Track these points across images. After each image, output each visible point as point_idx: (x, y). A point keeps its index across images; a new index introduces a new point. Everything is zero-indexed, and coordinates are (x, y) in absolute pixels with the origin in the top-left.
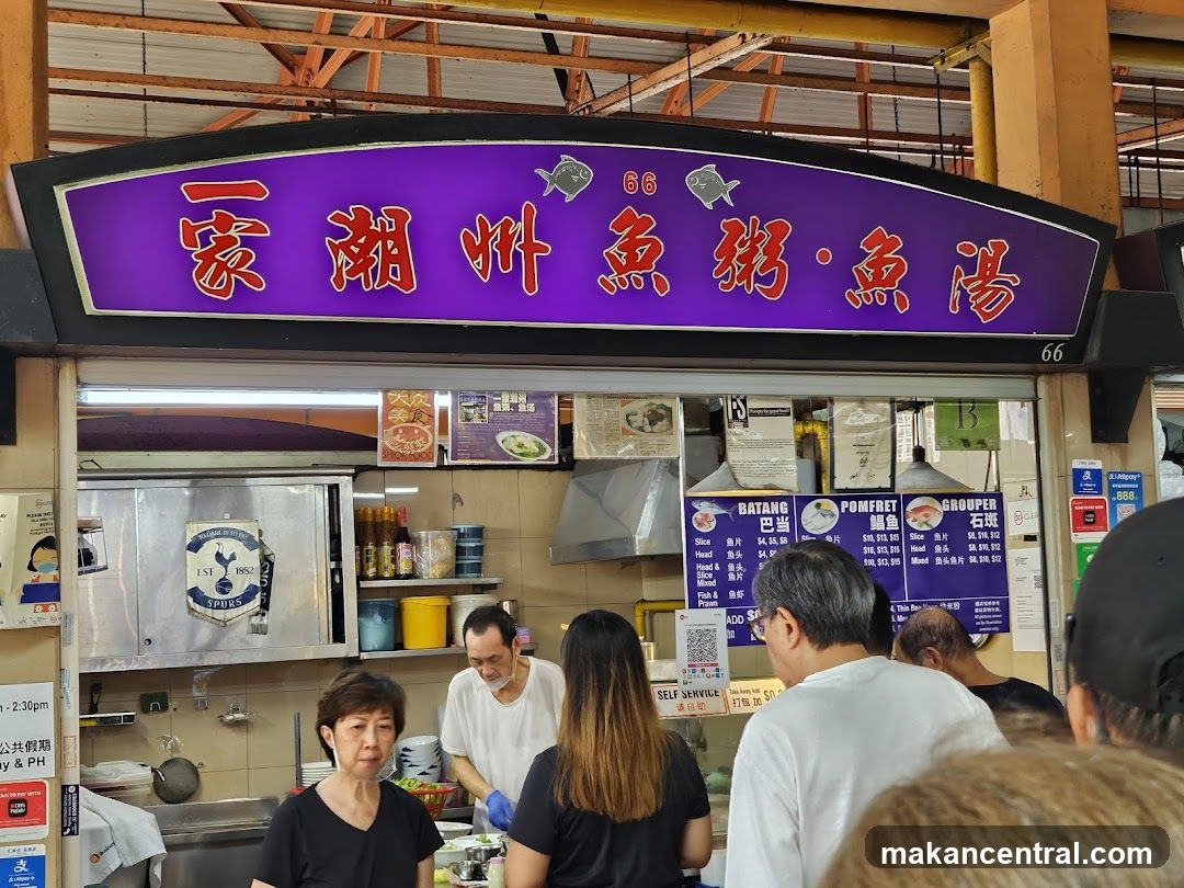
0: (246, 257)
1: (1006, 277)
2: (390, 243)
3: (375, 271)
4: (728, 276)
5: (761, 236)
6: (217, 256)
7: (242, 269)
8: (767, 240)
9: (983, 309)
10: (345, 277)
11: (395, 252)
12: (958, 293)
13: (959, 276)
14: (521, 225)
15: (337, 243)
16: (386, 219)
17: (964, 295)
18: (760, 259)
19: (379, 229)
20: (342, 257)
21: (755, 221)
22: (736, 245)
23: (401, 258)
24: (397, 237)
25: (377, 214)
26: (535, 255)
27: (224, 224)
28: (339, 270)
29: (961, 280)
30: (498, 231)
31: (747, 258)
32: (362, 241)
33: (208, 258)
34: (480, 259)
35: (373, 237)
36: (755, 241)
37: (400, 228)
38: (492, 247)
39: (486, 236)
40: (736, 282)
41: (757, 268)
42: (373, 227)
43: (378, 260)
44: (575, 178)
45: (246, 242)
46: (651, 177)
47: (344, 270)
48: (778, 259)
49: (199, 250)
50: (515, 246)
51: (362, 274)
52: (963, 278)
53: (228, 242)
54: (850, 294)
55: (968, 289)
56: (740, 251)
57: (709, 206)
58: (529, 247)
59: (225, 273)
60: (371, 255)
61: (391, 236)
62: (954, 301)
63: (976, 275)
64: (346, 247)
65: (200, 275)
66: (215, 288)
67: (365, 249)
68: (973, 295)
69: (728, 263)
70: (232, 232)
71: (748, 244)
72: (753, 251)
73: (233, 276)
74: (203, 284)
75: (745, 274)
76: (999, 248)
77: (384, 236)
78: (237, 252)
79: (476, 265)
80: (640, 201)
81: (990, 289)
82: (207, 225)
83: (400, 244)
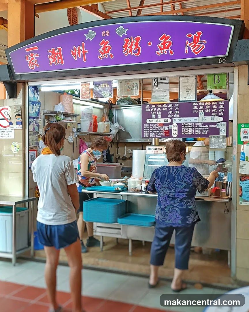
0: (36, 61)
1: (202, 41)
2: (59, 55)
3: (57, 61)
4: (126, 52)
5: (134, 41)
6: (32, 61)
7: (36, 63)
8: (135, 42)
9: (196, 51)
10: (52, 63)
11: (60, 56)
12: (187, 48)
13: (187, 43)
14: (82, 47)
15: (50, 56)
16: (57, 50)
17: (189, 48)
18: (134, 47)
19: (57, 52)
20: (51, 59)
21: (132, 38)
22: (128, 44)
23: (61, 58)
24: (60, 54)
25: (56, 49)
26: (85, 53)
27: (32, 56)
28: (51, 61)
29: (188, 44)
30: (78, 49)
31: (131, 47)
32: (54, 55)
33: (30, 62)
34: (75, 55)
35: (56, 54)
36: (132, 43)
37: (60, 51)
38: (77, 53)
39: (76, 51)
40: (128, 53)
41: (133, 49)
42: (56, 52)
43: (57, 58)
44: (92, 35)
45: (36, 58)
46: (108, 32)
47: (52, 61)
48: (138, 46)
49: (29, 61)
50: (81, 52)
51: (54, 62)
52: (189, 43)
53: (33, 59)
54: (157, 52)
55: (190, 46)
56: (129, 46)
57: (121, 36)
58: (84, 52)
59: (33, 65)
60: (56, 58)
61: (59, 53)
62: (187, 50)
63: (193, 42)
64: (51, 57)
65: (29, 66)
66: (32, 67)
67: (55, 57)
68: (192, 48)
69: (126, 49)
70: (34, 57)
71: (131, 43)
72: (132, 45)
73: (34, 65)
74: (30, 67)
75: (131, 51)
76: (199, 34)
77: (58, 54)
78: (34, 60)
79: (74, 57)
80: (106, 38)
81: (197, 45)
82: (29, 56)
83: (60, 55)
